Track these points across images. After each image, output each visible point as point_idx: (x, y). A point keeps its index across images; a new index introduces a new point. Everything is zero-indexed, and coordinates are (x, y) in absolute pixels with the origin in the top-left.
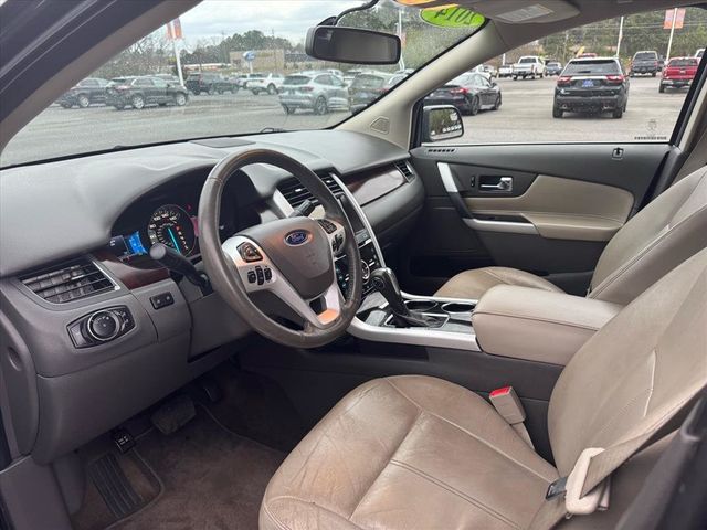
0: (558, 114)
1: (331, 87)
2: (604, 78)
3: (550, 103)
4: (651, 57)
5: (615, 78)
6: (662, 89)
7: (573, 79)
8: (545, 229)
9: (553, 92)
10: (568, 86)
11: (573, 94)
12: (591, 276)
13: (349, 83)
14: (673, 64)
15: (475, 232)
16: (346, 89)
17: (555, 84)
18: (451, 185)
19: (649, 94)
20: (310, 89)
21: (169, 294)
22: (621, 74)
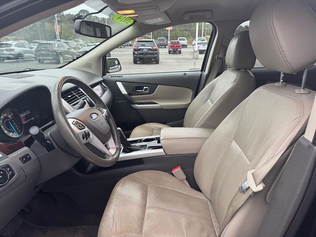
0: (135, 62)
1: (25, 49)
2: (151, 48)
3: (132, 58)
4: (163, 40)
5: (154, 48)
6: (170, 52)
7: (139, 48)
8: (164, 106)
9: (132, 53)
10: (138, 51)
11: (140, 54)
12: (183, 121)
13: (35, 47)
14: (172, 43)
15: (136, 110)
16: (33, 50)
17: (132, 50)
18: (124, 91)
19: (165, 55)
20: (13, 50)
21: (28, 155)
22: (156, 47)
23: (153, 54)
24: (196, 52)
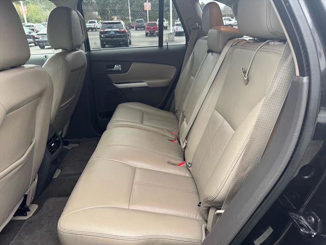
0: (103, 46)
2: (118, 30)
5: (122, 30)
6: (147, 35)
7: (105, 30)
10: (104, 33)
11: (107, 37)
14: (148, 25)
17: (99, 33)
22: (124, 28)
23: (121, 37)
24: (171, 34)
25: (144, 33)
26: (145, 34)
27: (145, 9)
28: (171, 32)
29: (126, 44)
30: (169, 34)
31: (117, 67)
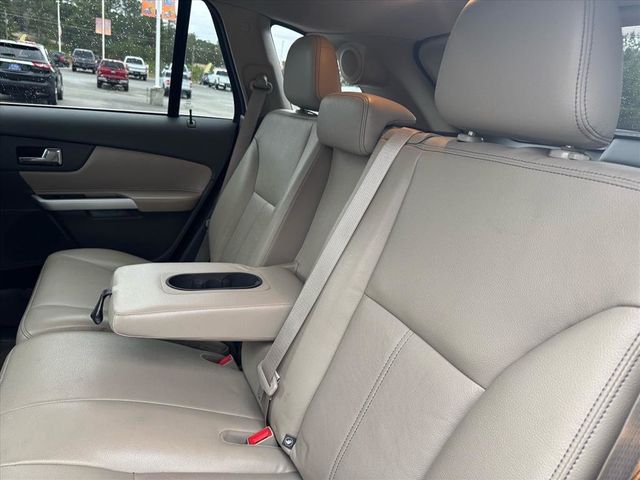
2: (31, 64)
4: (89, 55)
5: (42, 65)
6: (100, 84)
14: (104, 64)
22: (47, 63)
23: (36, 79)
24: (156, 90)
25: (93, 80)
26: (96, 81)
27: (98, 31)
28: (157, 85)
29: (51, 96)
30: (152, 90)
31: (47, 155)
